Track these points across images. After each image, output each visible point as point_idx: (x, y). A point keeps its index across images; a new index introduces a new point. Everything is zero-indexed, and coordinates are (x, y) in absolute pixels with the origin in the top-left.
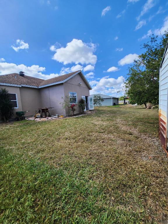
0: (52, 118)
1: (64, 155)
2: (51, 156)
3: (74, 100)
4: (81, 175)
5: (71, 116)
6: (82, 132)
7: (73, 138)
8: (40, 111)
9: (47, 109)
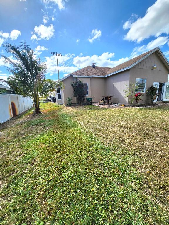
0: (113, 106)
1: (115, 139)
2: (104, 136)
3: (141, 87)
4: (125, 159)
5: (134, 106)
6: (141, 124)
7: (128, 128)
8: (103, 99)
9: (110, 97)
